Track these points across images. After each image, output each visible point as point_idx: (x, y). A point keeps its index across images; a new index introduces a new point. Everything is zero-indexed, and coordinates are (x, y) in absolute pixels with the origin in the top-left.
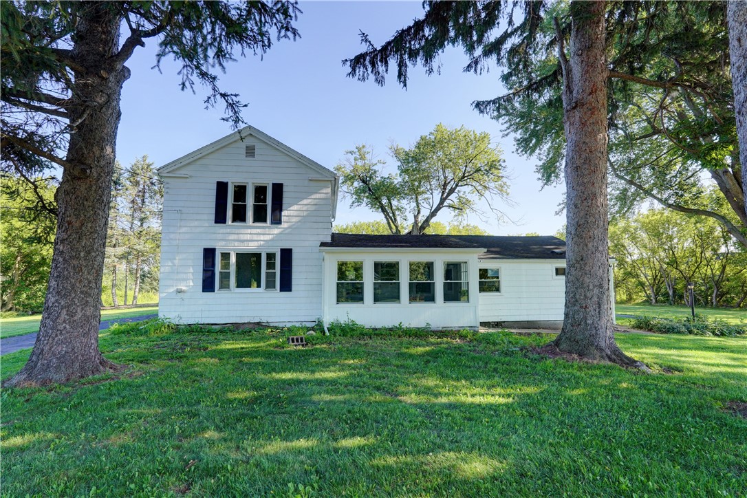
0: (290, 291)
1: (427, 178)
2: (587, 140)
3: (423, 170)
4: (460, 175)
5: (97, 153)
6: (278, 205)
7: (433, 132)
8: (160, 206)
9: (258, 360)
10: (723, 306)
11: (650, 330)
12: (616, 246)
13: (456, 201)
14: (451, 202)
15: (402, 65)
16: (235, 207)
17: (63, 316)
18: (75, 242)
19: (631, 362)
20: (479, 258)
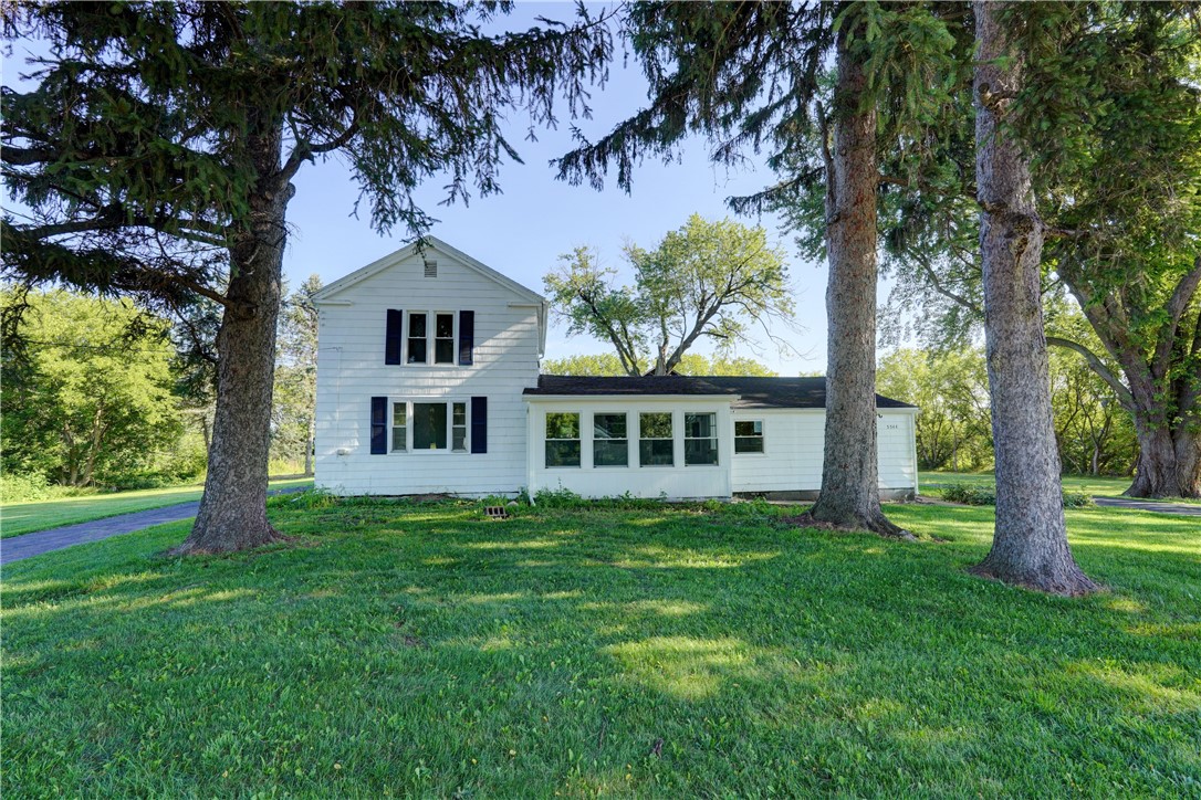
0: (485, 452)
1: (678, 293)
2: (851, 262)
3: (671, 282)
4: (725, 288)
5: (263, 289)
6: (468, 341)
7: (686, 225)
8: (295, 337)
9: (451, 531)
10: (1108, 474)
11: (965, 502)
12: (955, 388)
13: (718, 325)
14: (712, 327)
15: (624, 164)
16: (411, 342)
17: (231, 477)
18: (241, 393)
19: (897, 531)
20: (732, 408)
